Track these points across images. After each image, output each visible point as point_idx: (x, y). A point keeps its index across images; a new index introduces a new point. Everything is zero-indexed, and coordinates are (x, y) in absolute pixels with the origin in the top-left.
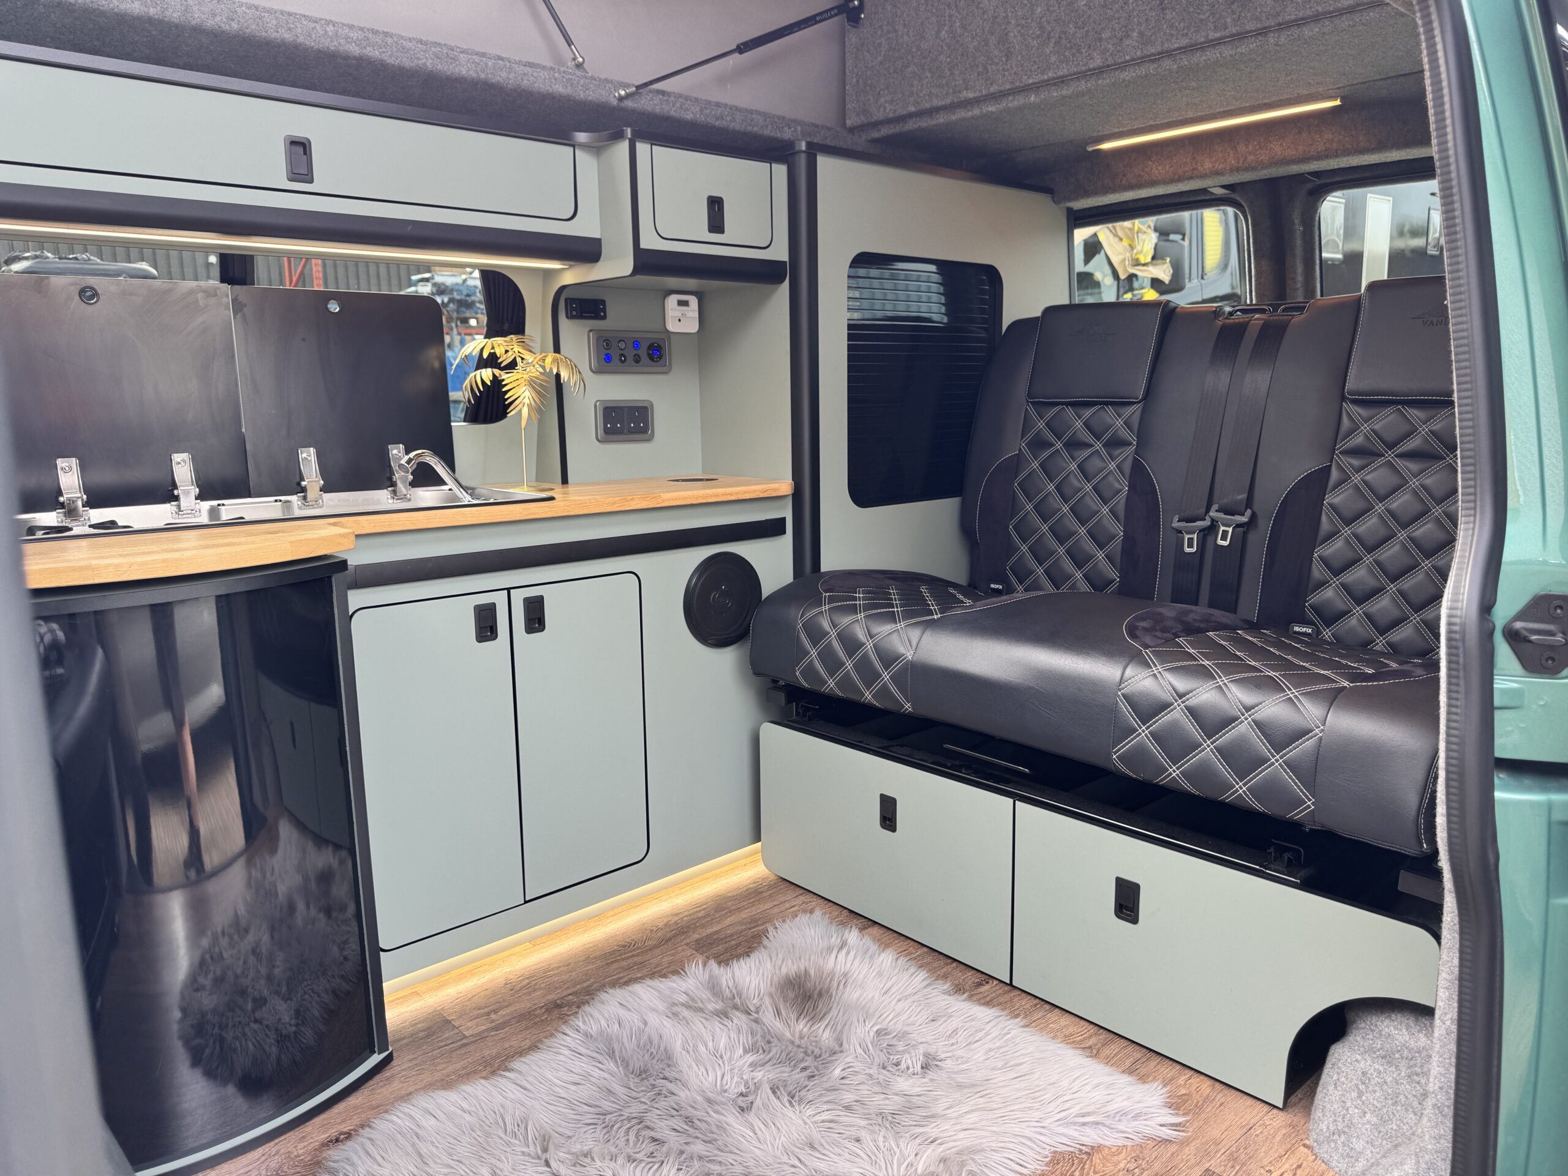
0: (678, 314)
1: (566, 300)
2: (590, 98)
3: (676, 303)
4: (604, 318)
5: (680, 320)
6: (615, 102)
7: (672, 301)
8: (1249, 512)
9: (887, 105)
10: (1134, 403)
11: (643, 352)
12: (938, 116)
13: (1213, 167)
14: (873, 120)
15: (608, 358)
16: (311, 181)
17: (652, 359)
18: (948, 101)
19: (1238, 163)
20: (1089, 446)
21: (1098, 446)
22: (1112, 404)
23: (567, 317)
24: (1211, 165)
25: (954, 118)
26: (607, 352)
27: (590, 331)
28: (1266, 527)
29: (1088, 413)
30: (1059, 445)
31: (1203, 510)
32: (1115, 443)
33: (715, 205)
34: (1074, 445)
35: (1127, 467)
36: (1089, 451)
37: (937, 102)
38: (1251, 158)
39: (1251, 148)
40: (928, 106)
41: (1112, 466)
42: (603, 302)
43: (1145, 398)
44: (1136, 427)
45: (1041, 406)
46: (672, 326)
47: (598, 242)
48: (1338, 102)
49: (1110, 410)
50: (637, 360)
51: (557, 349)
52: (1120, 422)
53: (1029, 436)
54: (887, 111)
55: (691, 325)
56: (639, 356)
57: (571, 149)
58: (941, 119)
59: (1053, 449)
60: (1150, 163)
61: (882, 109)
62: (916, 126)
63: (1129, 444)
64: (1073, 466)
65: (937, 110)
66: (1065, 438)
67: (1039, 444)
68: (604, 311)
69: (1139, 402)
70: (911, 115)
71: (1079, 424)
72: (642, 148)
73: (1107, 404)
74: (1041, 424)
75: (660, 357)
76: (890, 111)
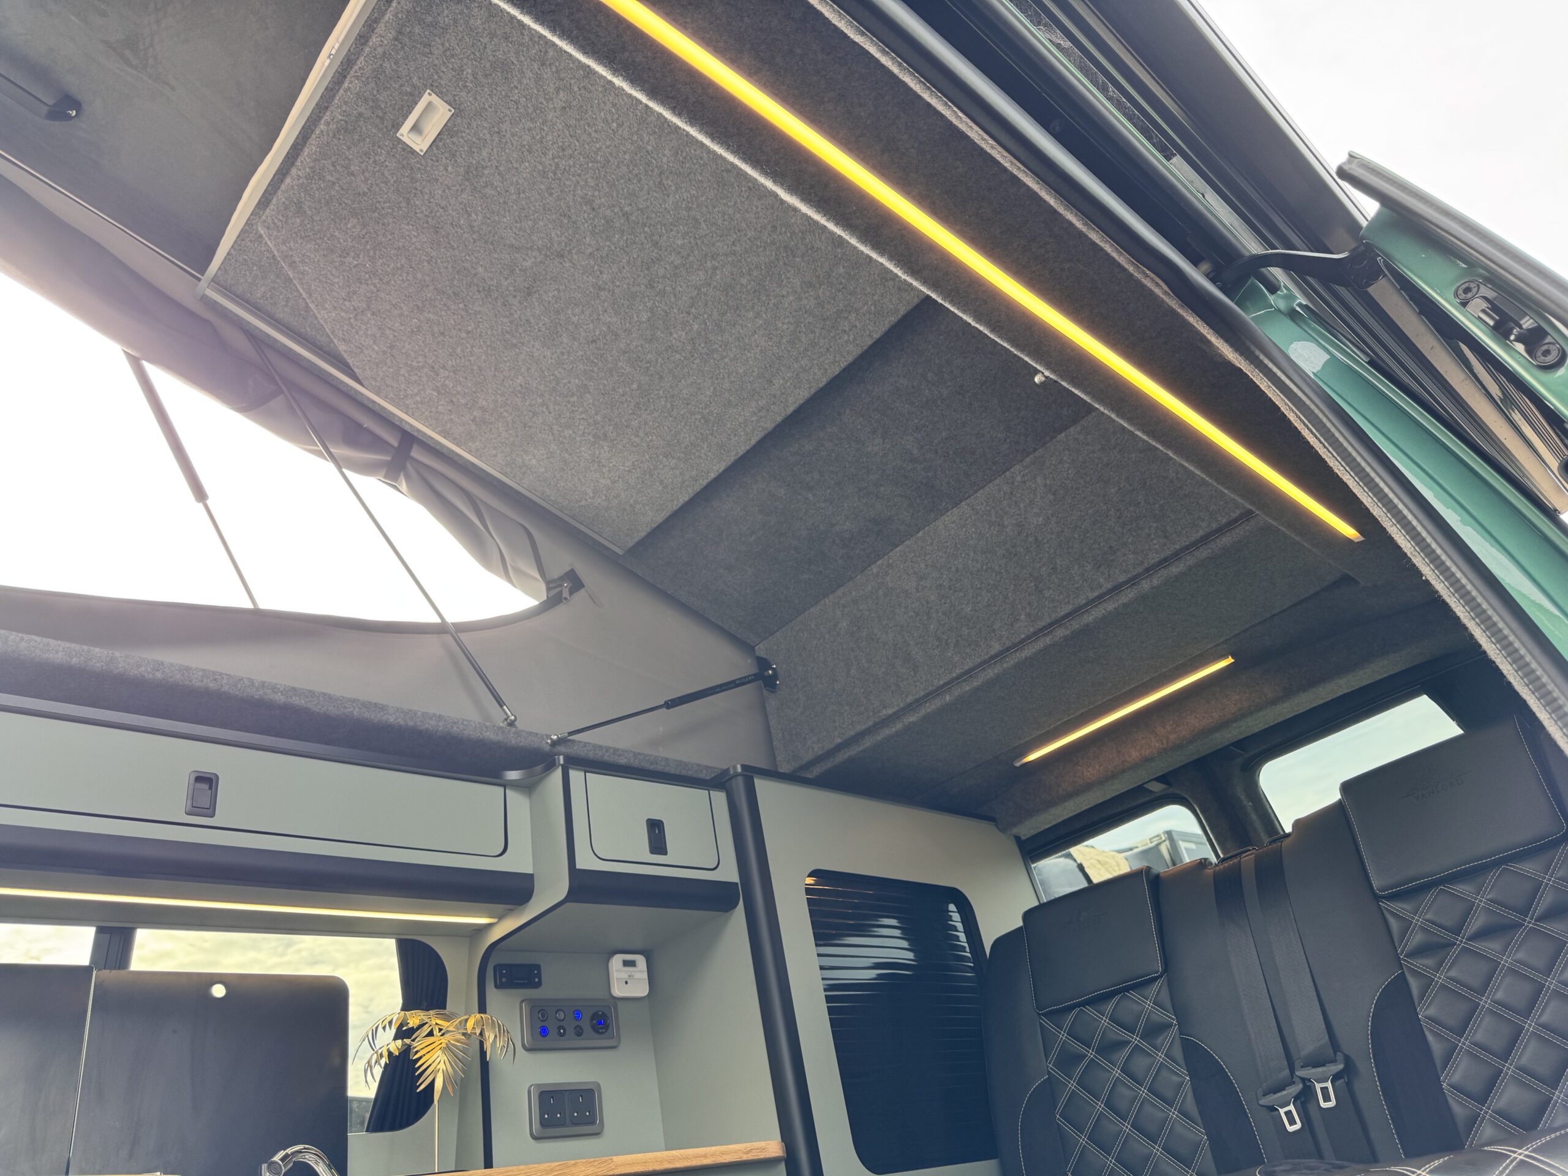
0: (625, 976)
1: (495, 968)
2: (522, 744)
3: (621, 963)
4: (538, 985)
5: (626, 983)
6: (547, 748)
7: (617, 961)
8: (1340, 1056)
9: (814, 745)
10: (1155, 979)
11: (585, 1023)
12: (864, 741)
13: (1141, 754)
14: (804, 763)
15: (544, 1032)
16: (212, 815)
17: (597, 1032)
18: (870, 723)
19: (1162, 744)
20: (1126, 1043)
21: (1136, 1039)
22: (1133, 987)
23: (496, 987)
24: (1138, 754)
25: (879, 738)
26: (543, 1024)
27: (522, 1001)
28: (1367, 1069)
29: (1110, 1007)
30: (1091, 1054)
31: (1287, 1072)
32: (1153, 1031)
33: (656, 829)
34: (1109, 1048)
35: (1178, 1053)
36: (1127, 1051)
37: (860, 728)
38: (1172, 737)
39: (1169, 728)
40: (852, 733)
41: (1161, 1057)
42: (538, 967)
43: (1166, 970)
44: (1169, 1006)
45: (1057, 1015)
46: (618, 991)
47: (530, 877)
48: (1229, 661)
49: (1133, 995)
50: (579, 1032)
51: (482, 1009)
52: (1149, 1005)
53: (1054, 1054)
54: (816, 750)
55: (641, 990)
56: (581, 1028)
57: (501, 789)
58: (868, 742)
59: (1085, 1062)
60: (1079, 768)
61: (810, 750)
62: (846, 756)
63: (1168, 1026)
64: (1117, 1072)
65: (862, 735)
66: (1096, 1042)
67: (1067, 1061)
68: (539, 976)
69: (1161, 976)
70: (838, 748)
71: (1105, 1022)
72: (575, 776)
73: (1127, 989)
74: (1063, 1036)
75: (607, 1027)
76: (818, 750)
